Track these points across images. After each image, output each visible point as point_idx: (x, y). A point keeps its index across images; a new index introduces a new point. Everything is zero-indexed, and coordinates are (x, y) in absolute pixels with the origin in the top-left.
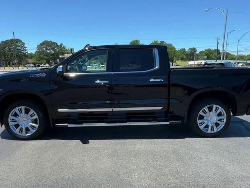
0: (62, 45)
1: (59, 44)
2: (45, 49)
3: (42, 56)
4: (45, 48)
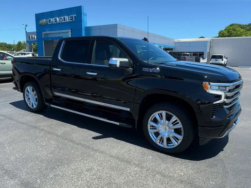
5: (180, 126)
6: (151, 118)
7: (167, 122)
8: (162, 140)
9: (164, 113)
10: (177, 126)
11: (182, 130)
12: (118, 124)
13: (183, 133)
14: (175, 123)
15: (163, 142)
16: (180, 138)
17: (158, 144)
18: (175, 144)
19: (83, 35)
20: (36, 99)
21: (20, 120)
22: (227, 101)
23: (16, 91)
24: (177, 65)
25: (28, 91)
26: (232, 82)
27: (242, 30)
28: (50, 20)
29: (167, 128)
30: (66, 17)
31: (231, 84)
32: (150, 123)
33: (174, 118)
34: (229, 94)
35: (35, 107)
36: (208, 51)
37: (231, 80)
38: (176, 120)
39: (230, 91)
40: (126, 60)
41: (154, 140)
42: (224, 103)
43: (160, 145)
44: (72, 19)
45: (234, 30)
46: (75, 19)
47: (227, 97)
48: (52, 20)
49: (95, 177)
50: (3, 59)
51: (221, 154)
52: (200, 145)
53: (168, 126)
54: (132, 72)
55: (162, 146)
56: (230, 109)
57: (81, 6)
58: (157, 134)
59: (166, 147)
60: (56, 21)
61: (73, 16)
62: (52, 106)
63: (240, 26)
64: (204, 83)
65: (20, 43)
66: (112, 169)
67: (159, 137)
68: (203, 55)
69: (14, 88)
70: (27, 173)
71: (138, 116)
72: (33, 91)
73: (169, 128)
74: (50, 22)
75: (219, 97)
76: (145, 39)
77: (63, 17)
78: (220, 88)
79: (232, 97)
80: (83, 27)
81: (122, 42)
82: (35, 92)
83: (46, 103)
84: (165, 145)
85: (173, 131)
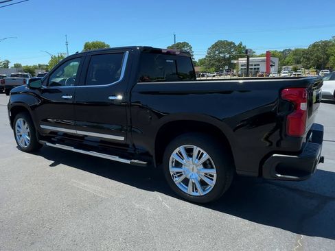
0: (241, 44)
1: (237, 44)
2: (217, 52)
3: (212, 62)
4: (217, 50)
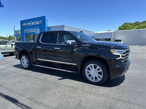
5: (101, 71)
6: (87, 68)
7: (95, 69)
8: (92, 78)
9: (93, 65)
10: (99, 71)
11: (102, 72)
12: (70, 72)
13: (102, 74)
14: (98, 69)
15: (93, 79)
16: (101, 76)
17: (91, 80)
18: (99, 80)
19: (46, 31)
20: (27, 63)
21: (20, 73)
22: (123, 58)
23: (16, 59)
24: (98, 43)
25: (23, 59)
26: (125, 49)
27: (131, 26)
28: (28, 24)
29: (95, 72)
30: (37, 22)
31: (124, 50)
32: (86, 70)
33: (98, 67)
34: (123, 55)
35: (27, 67)
36: (113, 37)
37: (124, 48)
38: (99, 68)
39: (124, 53)
40: (74, 41)
41: (89, 79)
42: (121, 59)
43: (92, 81)
44: (40, 23)
45: (127, 26)
46: (42, 23)
47: (122, 56)
48: (30, 24)
49: (62, 95)
50: (6, 44)
51: (122, 84)
52: (111, 79)
53: (95, 71)
54: (77, 47)
55: (93, 81)
56: (125, 62)
57: (45, 16)
58: (90, 76)
59: (95, 81)
60: (31, 24)
61: (41, 21)
62: (36, 65)
63: (130, 24)
64: (111, 50)
65: (10, 36)
66: (70, 91)
67: (91, 77)
68: (110, 40)
69: (16, 58)
70: (30, 94)
71: (80, 68)
72: (26, 59)
73: (96, 72)
74: (28, 25)
75: (119, 56)
76: (82, 32)
77: (35, 22)
78: (119, 52)
79: (125, 56)
80: (46, 27)
81: (71, 33)
82: (27, 59)
83: (33, 64)
84: (94, 81)
85: (98, 73)
